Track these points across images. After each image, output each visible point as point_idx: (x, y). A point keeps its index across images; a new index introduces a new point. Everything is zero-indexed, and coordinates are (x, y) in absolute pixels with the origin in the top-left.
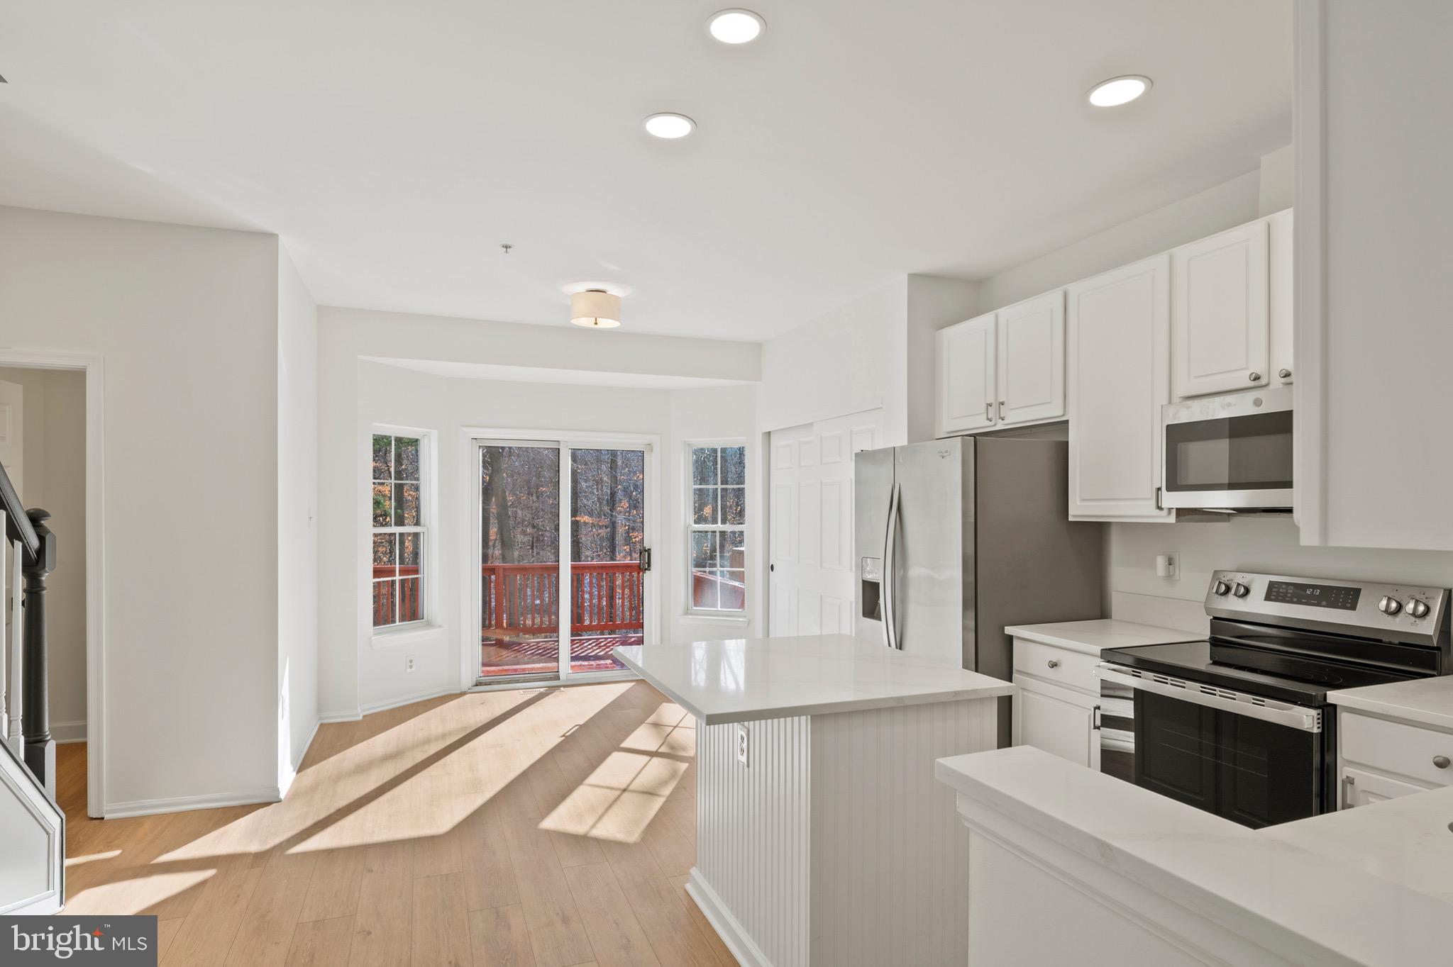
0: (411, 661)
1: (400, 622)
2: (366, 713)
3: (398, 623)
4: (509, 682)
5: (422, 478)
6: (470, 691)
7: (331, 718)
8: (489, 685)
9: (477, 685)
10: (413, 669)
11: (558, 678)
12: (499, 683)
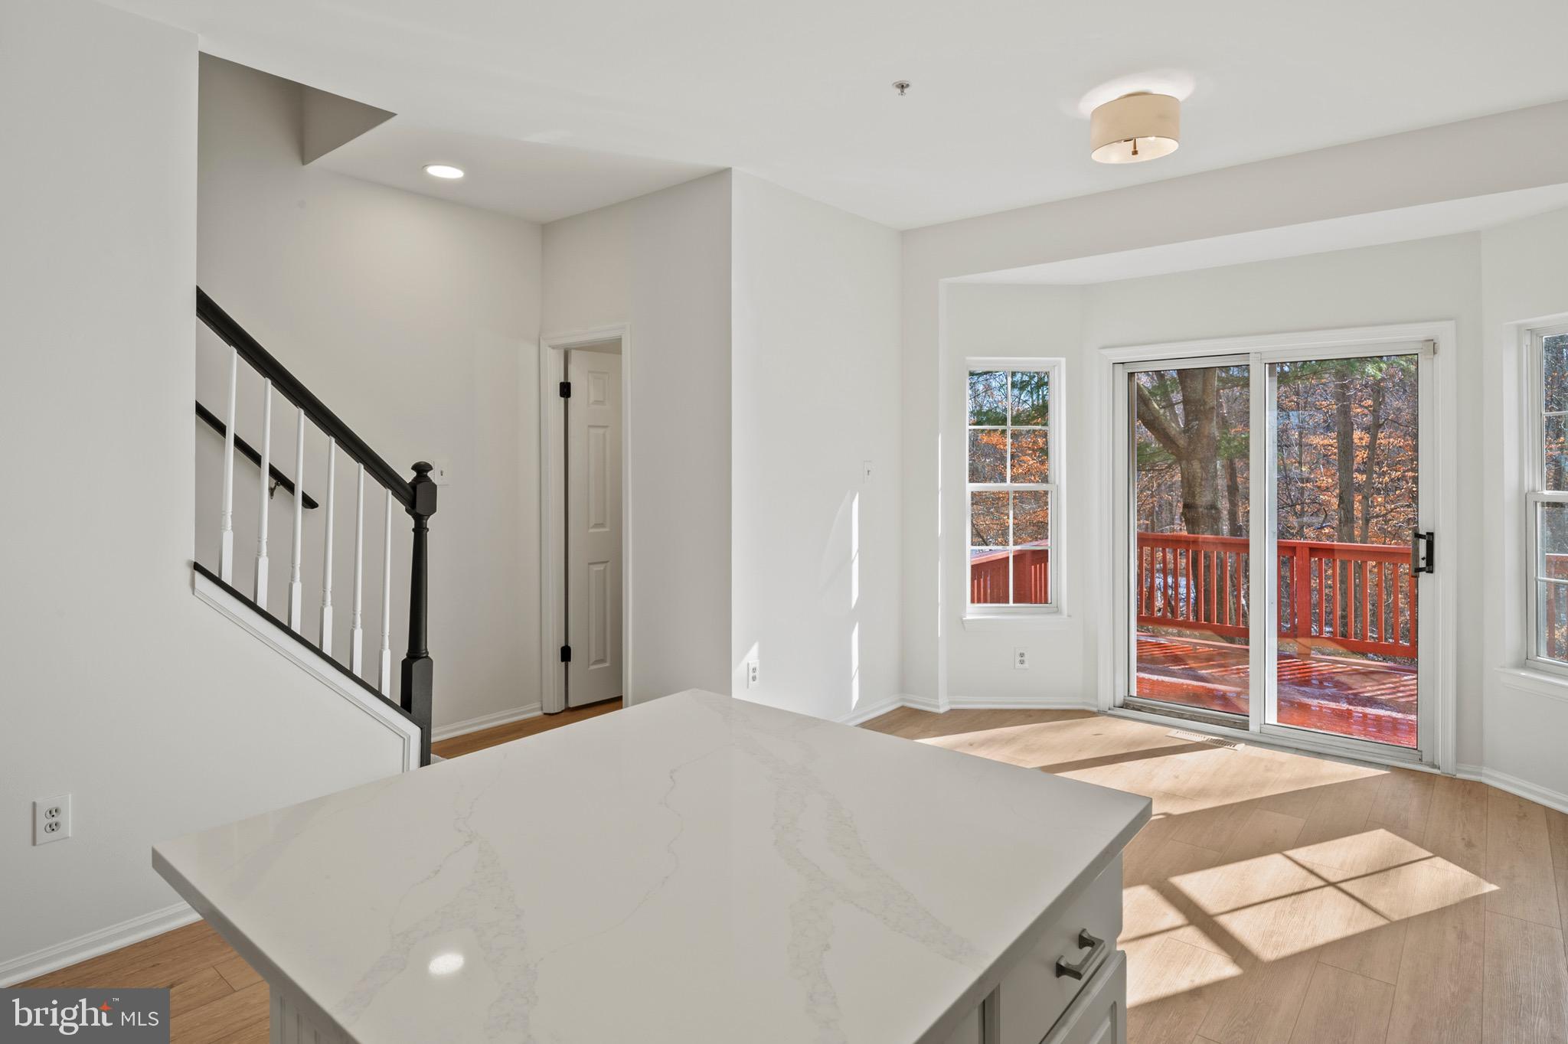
0: (1022, 655)
1: (1015, 602)
2: (954, 707)
3: (1011, 603)
4: (1169, 714)
5: (1051, 422)
6: (1110, 712)
7: (912, 701)
8: (1139, 710)
9: (1122, 707)
10: (1026, 665)
11: (1245, 726)
12: (1153, 711)
